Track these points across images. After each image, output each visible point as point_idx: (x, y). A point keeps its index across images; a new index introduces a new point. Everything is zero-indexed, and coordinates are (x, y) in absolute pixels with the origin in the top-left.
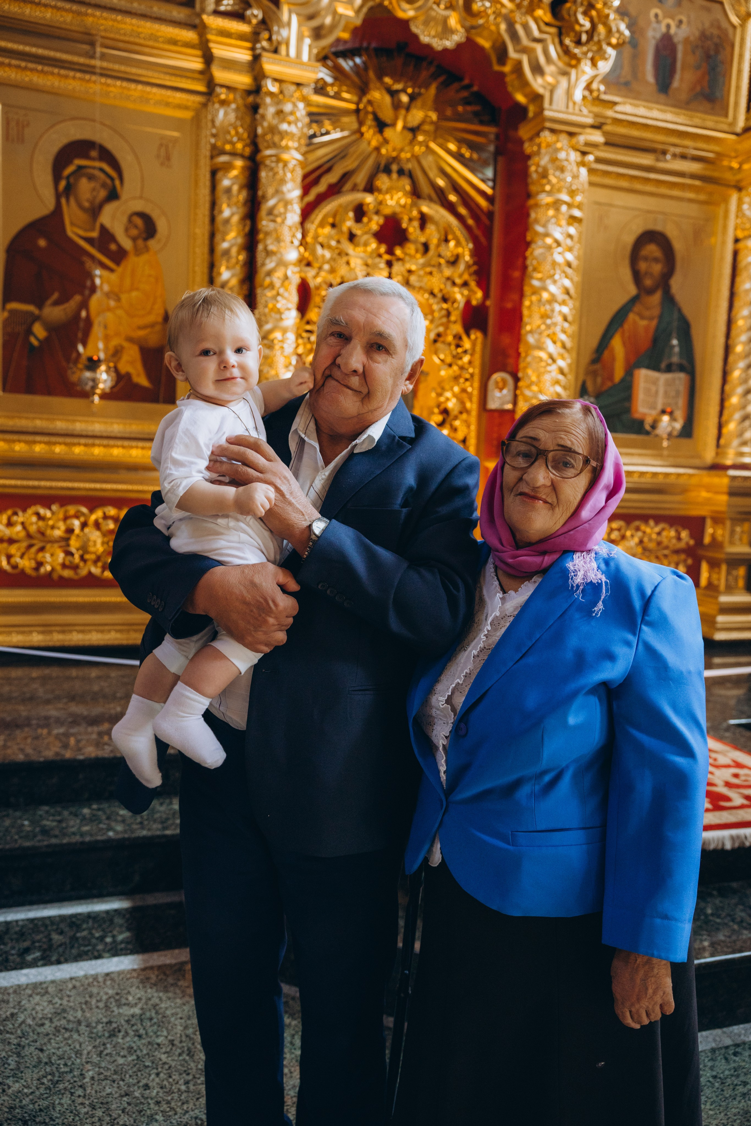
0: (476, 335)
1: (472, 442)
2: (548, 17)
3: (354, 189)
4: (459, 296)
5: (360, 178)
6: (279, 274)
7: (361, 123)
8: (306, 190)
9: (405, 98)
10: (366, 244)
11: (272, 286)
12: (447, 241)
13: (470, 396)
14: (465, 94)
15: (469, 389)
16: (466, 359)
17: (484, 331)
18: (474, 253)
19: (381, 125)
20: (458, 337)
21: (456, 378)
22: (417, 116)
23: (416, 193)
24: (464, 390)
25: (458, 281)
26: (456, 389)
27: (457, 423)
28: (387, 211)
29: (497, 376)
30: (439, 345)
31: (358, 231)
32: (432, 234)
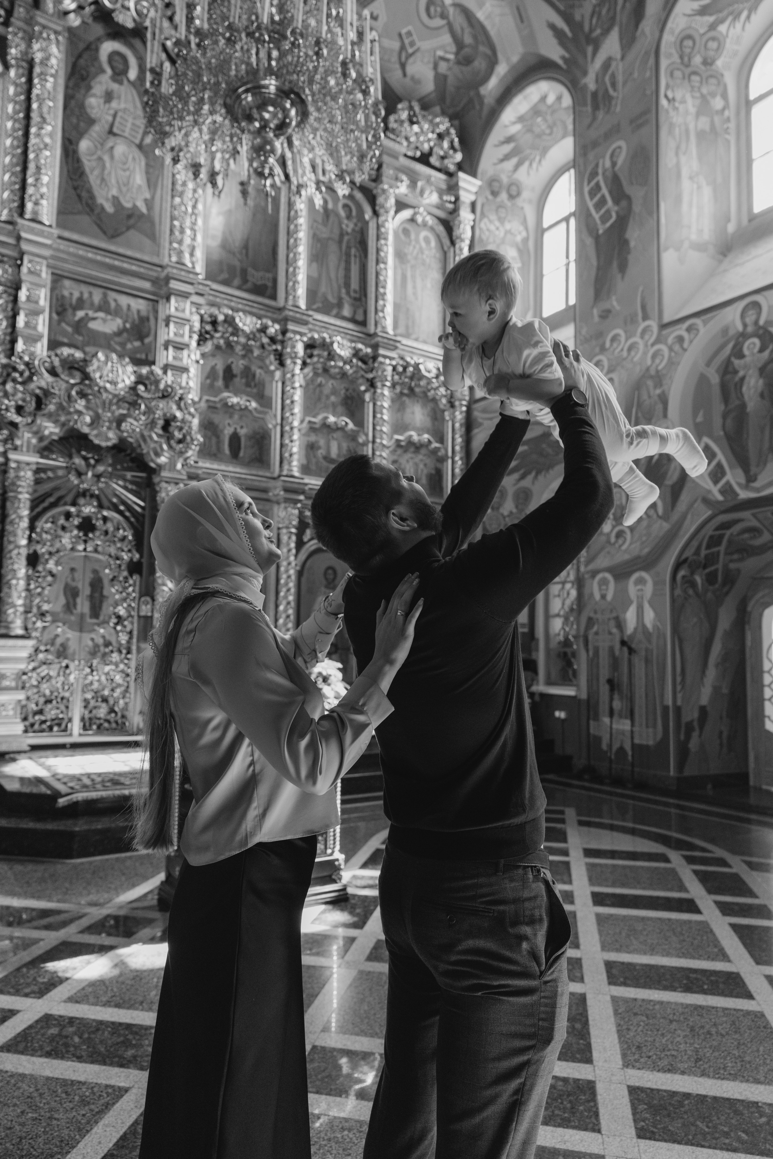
0: (136, 577)
1: (135, 633)
2: (160, 432)
3: (65, 504)
4: (126, 557)
5: (69, 498)
6: (15, 552)
7: (69, 473)
8: (32, 509)
9: (92, 462)
10: (71, 532)
11: (11, 558)
12: (118, 529)
13: (133, 608)
14: (128, 458)
15: (133, 605)
16: (131, 589)
17: (140, 574)
18: (134, 535)
19: (79, 474)
20: (126, 578)
21: (125, 600)
22: (101, 469)
23: (101, 506)
24: (130, 605)
25: (126, 549)
26: (125, 605)
27: (126, 623)
28: (84, 515)
29: (143, 599)
30: (115, 582)
31: (67, 524)
32: (110, 526)
